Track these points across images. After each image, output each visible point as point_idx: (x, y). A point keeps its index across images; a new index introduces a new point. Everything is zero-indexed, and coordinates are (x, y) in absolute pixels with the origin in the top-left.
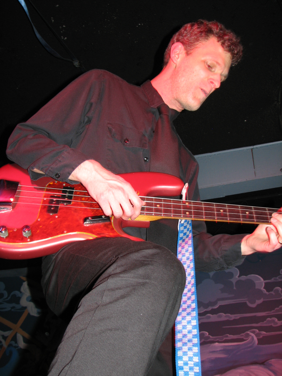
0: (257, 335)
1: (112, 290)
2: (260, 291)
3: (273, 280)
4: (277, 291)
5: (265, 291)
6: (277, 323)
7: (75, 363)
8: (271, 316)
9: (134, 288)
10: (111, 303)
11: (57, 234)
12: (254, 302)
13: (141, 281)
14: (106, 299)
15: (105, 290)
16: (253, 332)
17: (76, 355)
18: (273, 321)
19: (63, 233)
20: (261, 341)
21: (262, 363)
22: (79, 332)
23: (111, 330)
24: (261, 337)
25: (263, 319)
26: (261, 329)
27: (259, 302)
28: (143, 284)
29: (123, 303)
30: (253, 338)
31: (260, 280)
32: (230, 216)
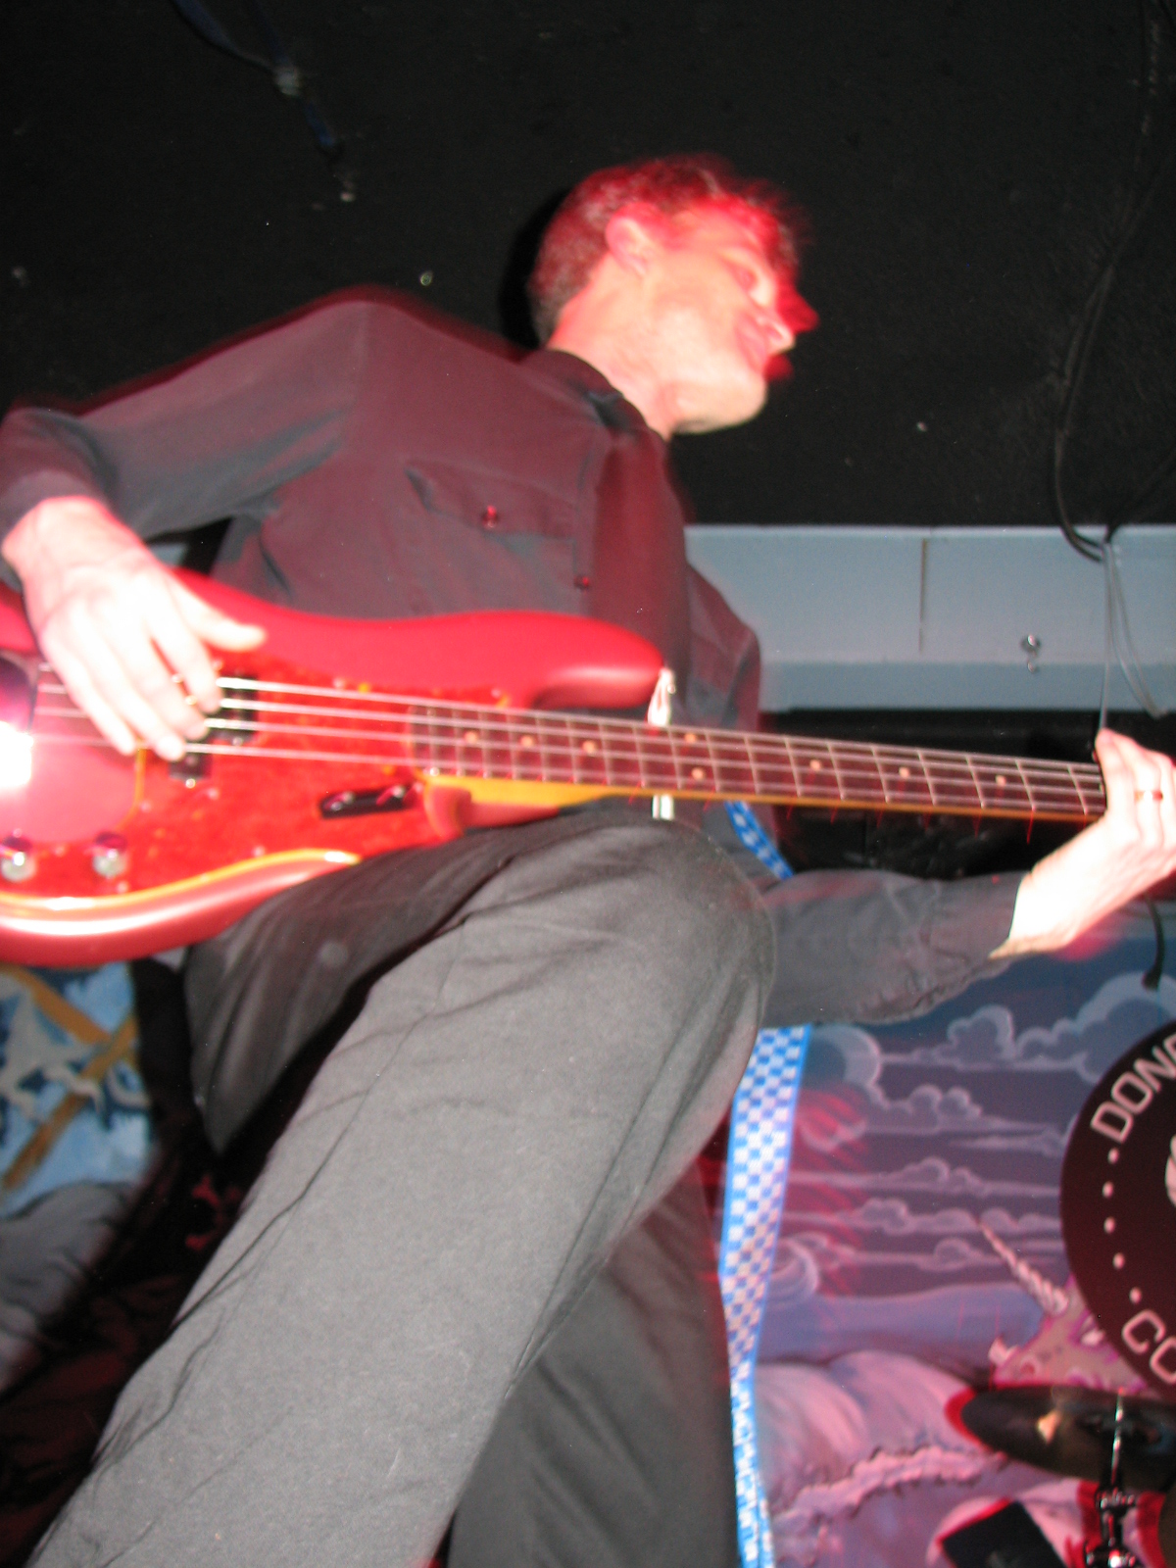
0: (822, 1257)
1: (482, 963)
2: (859, 1091)
3: (915, 1057)
4: (925, 1102)
5: (877, 1095)
6: (901, 1223)
7: (313, 1205)
8: (884, 1194)
9: (563, 957)
10: (469, 1007)
11: (229, 861)
12: (829, 1133)
13: (587, 934)
14: (455, 994)
15: (450, 963)
16: (810, 1245)
17: (322, 1181)
18: (891, 1214)
19: (248, 855)
20: (832, 1283)
21: (826, 1364)
22: (342, 1101)
23: (455, 1102)
24: (834, 1266)
25: (854, 1199)
26: (838, 1235)
27: (848, 1133)
28: (595, 947)
29: (509, 1009)
30: (802, 1268)
31: (865, 1048)
32: (849, 783)
